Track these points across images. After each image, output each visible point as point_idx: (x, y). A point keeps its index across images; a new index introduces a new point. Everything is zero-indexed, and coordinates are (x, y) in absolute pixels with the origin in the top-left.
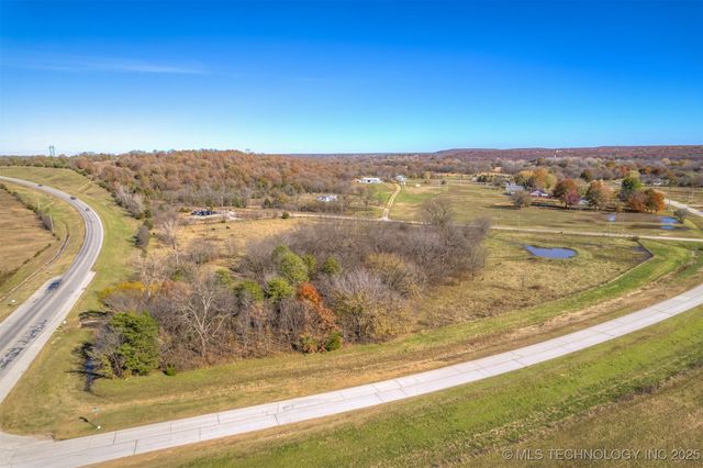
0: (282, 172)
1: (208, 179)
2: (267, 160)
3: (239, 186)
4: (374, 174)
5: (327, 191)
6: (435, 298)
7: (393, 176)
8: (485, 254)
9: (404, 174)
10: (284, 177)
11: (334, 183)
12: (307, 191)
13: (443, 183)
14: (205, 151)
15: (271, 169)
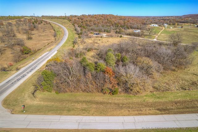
0: (124, 22)
1: (101, 23)
2: (121, 18)
3: (110, 26)
4: (156, 23)
5: (138, 29)
6: (165, 76)
7: (163, 24)
8: (193, 59)
9: (167, 23)
10: (124, 23)
11: (140, 26)
12: (131, 28)
13: (182, 27)
14: (103, 15)
15: (121, 21)
